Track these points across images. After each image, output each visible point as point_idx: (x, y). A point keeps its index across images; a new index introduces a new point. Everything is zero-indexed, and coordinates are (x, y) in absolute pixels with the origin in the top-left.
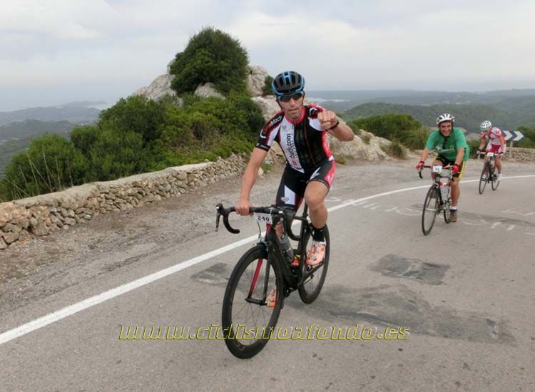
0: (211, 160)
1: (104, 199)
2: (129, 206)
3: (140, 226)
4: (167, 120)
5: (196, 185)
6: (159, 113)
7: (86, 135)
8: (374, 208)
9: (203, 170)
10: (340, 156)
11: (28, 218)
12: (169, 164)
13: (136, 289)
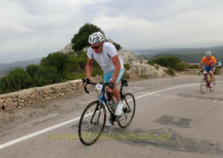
1: (38, 94)
2: (50, 98)
3: (53, 106)
4: (68, 61)
5: (80, 89)
6: (65, 58)
7: (33, 68)
8: (159, 96)
10: (145, 75)
11: (2, 103)
12: (68, 80)
13: (45, 133)
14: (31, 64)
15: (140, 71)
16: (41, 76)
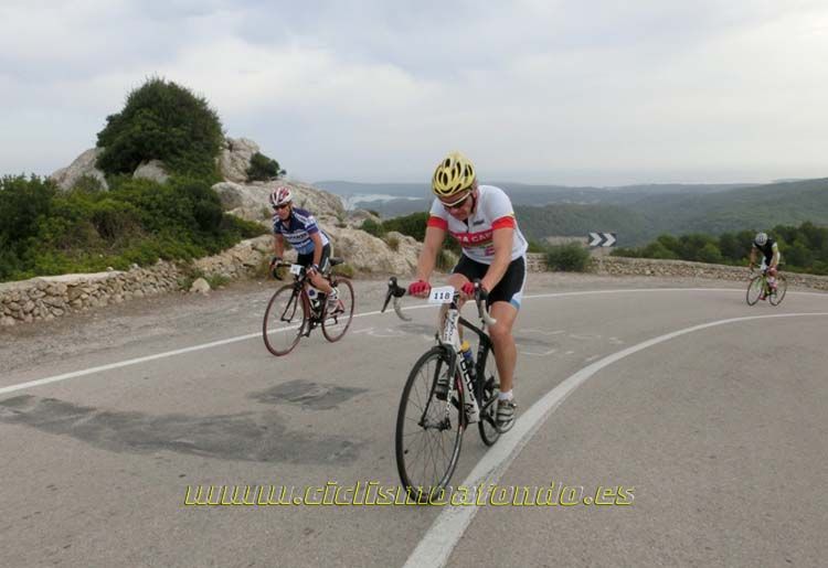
0: (119, 269)
4: (52, 210)
5: (84, 305)
9: (100, 282)
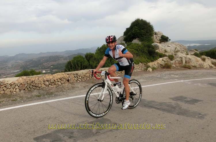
8: (189, 83)
10: (189, 65)
14: (88, 52)
15: (184, 62)
16: (95, 62)
